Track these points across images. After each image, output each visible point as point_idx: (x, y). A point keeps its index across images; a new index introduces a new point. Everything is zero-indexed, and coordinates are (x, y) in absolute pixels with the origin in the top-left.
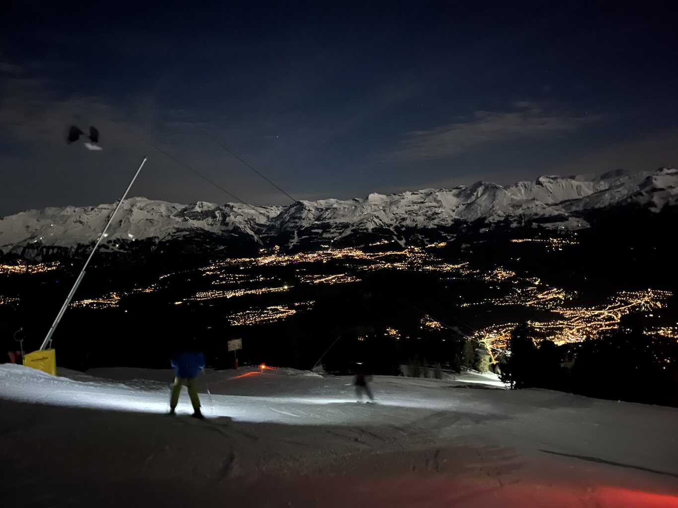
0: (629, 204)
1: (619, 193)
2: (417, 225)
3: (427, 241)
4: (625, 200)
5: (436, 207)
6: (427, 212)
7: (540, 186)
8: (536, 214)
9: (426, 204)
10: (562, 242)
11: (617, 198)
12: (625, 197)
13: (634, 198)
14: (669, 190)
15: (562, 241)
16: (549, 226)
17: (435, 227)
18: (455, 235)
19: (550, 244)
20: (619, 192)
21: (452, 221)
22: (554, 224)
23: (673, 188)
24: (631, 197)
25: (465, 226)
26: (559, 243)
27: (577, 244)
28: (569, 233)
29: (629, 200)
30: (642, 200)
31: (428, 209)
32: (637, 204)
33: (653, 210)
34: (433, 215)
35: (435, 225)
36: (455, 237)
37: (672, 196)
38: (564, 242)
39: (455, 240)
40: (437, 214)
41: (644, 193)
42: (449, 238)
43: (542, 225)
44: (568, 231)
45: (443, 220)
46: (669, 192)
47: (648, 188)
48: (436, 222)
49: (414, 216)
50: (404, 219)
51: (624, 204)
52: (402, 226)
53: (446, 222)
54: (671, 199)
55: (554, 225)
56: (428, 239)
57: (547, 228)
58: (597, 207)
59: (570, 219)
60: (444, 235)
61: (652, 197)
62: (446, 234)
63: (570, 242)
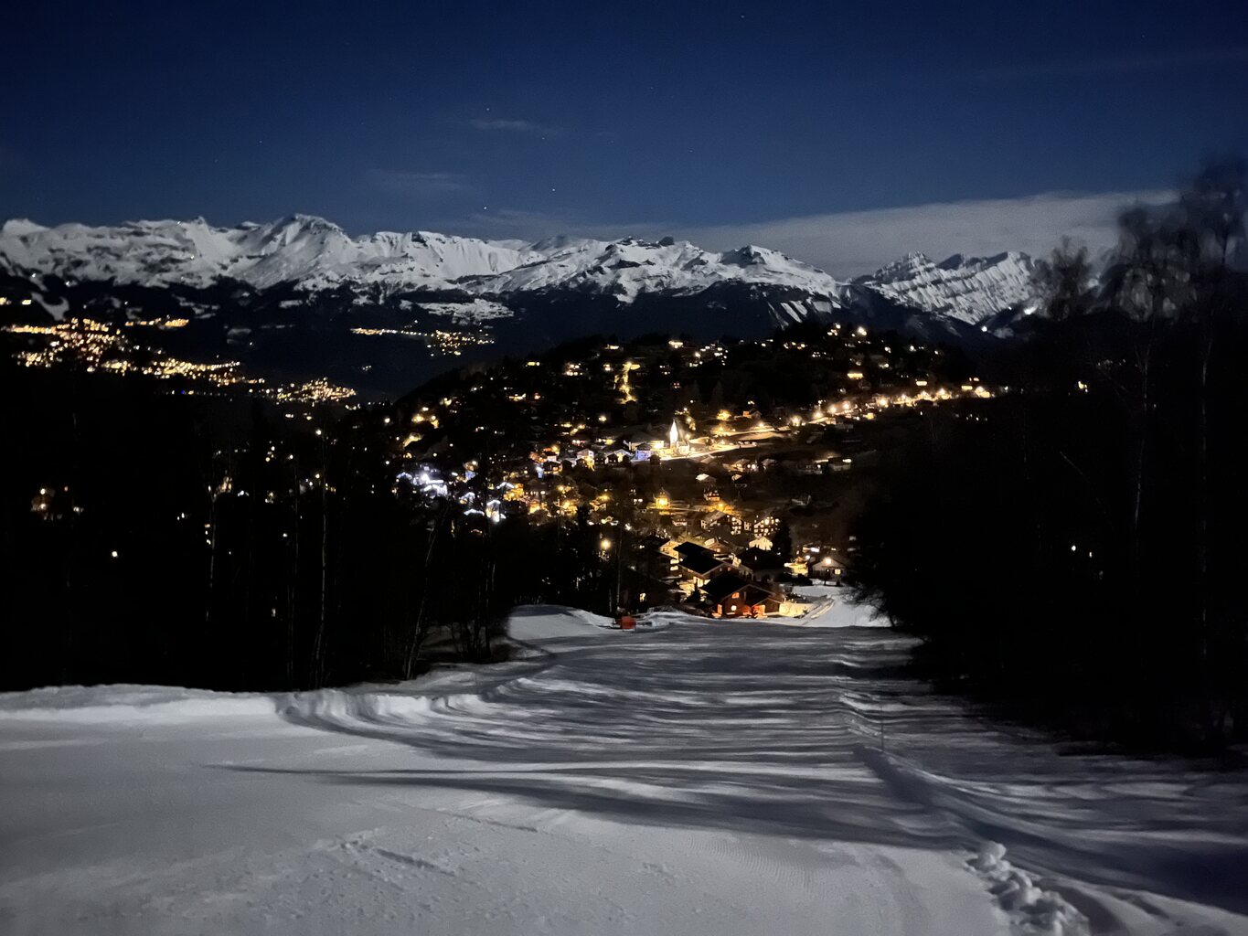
0: (580, 286)
1: (562, 268)
2: (112, 279)
3: (134, 313)
4: (574, 279)
5: (175, 248)
6: (149, 254)
7: (421, 245)
8: (409, 285)
9: (150, 239)
10: (460, 341)
11: (560, 277)
12: (573, 275)
13: (588, 275)
14: (645, 267)
15: (460, 337)
16: (436, 308)
17: (165, 286)
18: (214, 307)
19: (436, 342)
20: (563, 266)
21: (214, 278)
22: (444, 305)
23: (653, 264)
24: (584, 275)
25: (246, 294)
26: (454, 342)
27: (490, 344)
28: (474, 323)
29: (581, 280)
30: (603, 281)
31: (153, 250)
32: (595, 285)
33: (620, 297)
34: (163, 261)
35: (164, 282)
36: (215, 311)
37: (649, 277)
38: (464, 339)
39: (212, 317)
40: (174, 261)
41: (607, 270)
42: (197, 311)
43: (421, 305)
44: (473, 319)
45: (190, 275)
46: (645, 271)
47: (612, 261)
48: (168, 277)
49: (110, 260)
50: (78, 264)
51: (573, 285)
52: (71, 278)
53: (195, 280)
54: (648, 282)
55: (445, 308)
56: (139, 310)
57: (430, 312)
58: (525, 288)
59: (477, 300)
60: (186, 304)
61: (619, 277)
62: (192, 304)
63: (477, 339)
